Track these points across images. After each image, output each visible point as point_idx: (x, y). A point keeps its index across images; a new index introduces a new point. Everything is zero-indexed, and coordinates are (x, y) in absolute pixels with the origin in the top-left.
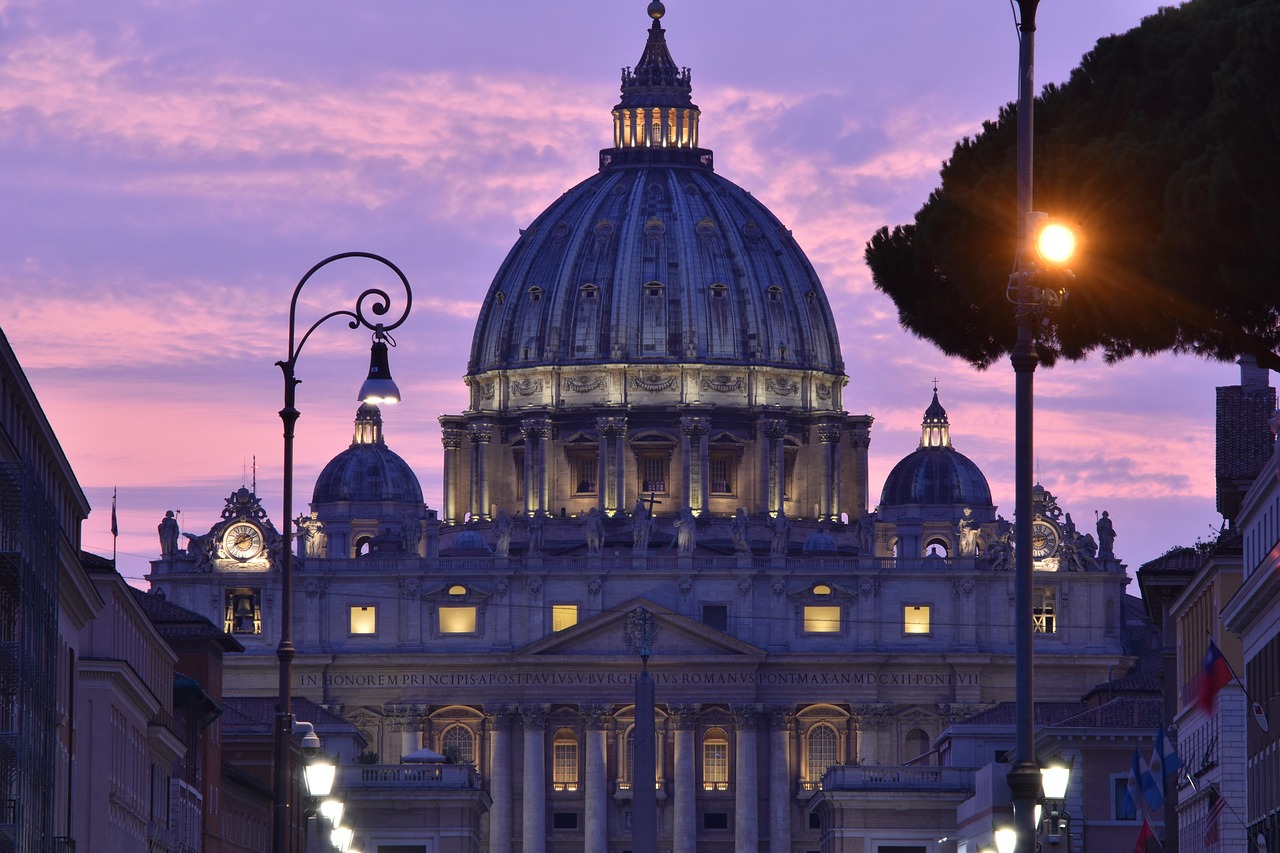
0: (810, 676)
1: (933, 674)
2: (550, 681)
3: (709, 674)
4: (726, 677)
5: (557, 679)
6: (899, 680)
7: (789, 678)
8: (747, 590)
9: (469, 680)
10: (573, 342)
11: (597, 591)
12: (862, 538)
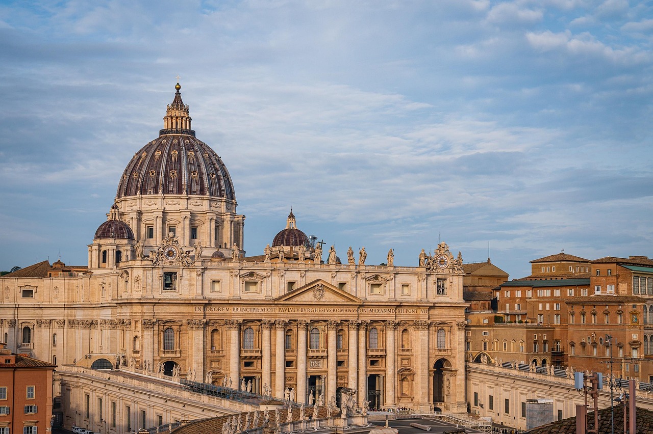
0: (374, 309)
1: (411, 309)
2: (287, 310)
3: (342, 309)
4: (348, 310)
5: (290, 310)
6: (401, 312)
7: (367, 310)
8: (354, 277)
9: (257, 310)
10: (169, 189)
11: (303, 277)
12: (389, 259)
